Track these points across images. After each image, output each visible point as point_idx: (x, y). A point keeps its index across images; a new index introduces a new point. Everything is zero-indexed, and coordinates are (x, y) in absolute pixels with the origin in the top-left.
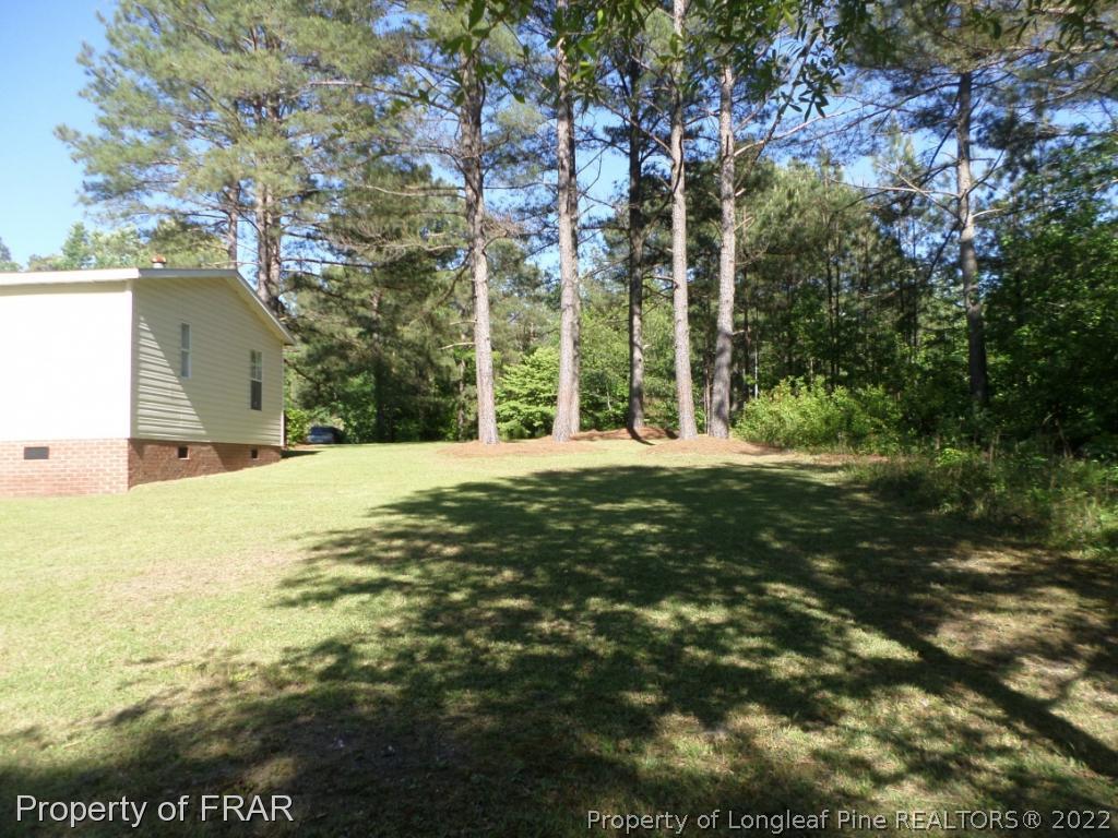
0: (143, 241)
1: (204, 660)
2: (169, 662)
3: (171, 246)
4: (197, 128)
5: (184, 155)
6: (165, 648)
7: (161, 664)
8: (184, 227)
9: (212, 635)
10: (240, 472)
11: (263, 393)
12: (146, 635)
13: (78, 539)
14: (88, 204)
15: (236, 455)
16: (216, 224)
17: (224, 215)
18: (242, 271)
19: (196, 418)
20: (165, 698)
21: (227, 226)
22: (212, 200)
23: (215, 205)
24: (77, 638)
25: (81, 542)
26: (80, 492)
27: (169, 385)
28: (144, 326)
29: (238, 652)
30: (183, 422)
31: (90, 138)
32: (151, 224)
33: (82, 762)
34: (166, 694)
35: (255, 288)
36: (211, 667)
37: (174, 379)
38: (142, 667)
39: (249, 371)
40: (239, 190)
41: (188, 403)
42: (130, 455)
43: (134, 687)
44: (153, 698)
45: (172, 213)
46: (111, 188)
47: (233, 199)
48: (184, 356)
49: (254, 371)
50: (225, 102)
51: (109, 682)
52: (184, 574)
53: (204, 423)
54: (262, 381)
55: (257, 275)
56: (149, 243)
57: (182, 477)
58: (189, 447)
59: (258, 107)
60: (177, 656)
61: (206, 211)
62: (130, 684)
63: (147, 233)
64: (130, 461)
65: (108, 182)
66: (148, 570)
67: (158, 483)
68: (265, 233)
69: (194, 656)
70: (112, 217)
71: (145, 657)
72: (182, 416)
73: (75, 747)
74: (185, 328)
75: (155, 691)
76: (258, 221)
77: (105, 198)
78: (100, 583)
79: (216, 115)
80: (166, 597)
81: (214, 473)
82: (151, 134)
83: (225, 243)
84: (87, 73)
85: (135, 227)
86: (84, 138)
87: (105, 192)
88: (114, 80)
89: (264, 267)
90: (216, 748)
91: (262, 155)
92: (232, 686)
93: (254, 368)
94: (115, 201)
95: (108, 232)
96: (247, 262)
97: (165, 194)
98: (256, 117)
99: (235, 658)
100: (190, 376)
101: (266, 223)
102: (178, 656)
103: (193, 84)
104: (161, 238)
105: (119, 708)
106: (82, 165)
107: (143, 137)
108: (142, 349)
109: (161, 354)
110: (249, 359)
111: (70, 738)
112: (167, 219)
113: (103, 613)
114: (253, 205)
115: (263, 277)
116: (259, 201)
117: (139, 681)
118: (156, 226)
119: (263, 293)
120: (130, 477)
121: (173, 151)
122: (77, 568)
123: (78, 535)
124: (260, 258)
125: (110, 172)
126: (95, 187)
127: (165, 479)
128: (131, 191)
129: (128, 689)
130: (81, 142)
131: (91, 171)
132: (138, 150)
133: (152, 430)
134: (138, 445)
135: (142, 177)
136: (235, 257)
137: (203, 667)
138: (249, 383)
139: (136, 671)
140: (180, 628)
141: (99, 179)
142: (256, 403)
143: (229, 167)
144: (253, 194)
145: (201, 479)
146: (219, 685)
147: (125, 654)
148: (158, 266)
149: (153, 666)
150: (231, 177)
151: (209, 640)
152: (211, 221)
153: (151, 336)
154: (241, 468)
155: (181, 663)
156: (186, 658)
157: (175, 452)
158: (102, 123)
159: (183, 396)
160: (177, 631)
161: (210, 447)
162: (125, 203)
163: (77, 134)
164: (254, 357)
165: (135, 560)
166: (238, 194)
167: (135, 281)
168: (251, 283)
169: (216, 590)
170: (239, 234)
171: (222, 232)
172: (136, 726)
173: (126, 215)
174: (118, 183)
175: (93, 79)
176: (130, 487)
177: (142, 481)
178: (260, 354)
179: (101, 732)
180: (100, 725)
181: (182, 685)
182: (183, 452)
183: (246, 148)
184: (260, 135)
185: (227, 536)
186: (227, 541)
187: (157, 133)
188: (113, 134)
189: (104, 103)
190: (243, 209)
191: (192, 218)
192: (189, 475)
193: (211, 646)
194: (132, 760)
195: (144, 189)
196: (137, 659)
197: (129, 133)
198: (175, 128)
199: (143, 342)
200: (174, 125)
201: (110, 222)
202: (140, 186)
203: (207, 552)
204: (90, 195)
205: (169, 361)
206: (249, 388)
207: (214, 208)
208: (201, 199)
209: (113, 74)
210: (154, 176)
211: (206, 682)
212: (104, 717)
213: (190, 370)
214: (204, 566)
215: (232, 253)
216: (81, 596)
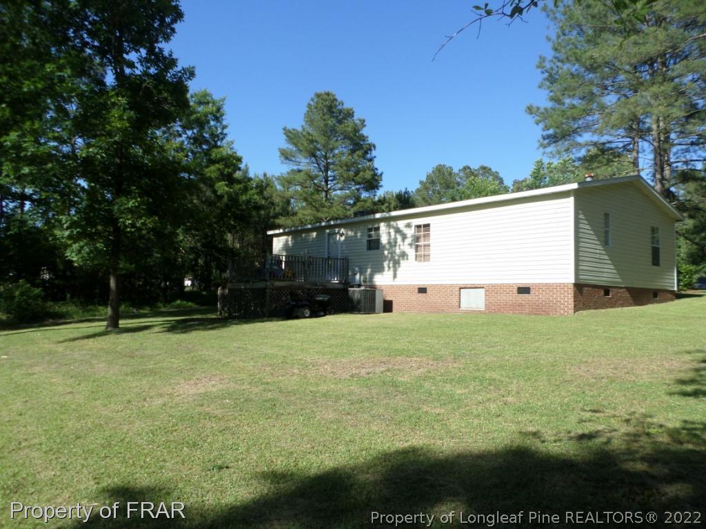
0: (577, 164)
1: (628, 417)
2: (607, 414)
3: (596, 164)
4: (610, 88)
5: (602, 108)
6: (604, 406)
7: (602, 414)
8: (603, 151)
9: (632, 404)
10: (645, 306)
11: (661, 254)
12: (592, 397)
13: (548, 339)
14: (545, 147)
15: (642, 296)
16: (624, 146)
17: (628, 139)
18: (643, 174)
19: (615, 271)
20: (606, 433)
21: (631, 146)
22: (621, 132)
23: (622, 134)
24: (553, 392)
25: (550, 341)
26: (547, 313)
27: (598, 251)
28: (581, 216)
29: (651, 416)
30: (607, 274)
31: (546, 109)
32: (583, 153)
33: (562, 454)
34: (607, 431)
35: (652, 184)
36: (633, 422)
37: (600, 247)
38: (591, 414)
39: (650, 240)
40: (639, 122)
41: (609, 262)
42: (575, 293)
43: (587, 424)
44: (598, 432)
45: (595, 144)
46: (558, 135)
47: (636, 128)
48: (606, 233)
49: (654, 240)
50: (627, 67)
51: (573, 418)
52: (612, 366)
53: (620, 274)
54: (660, 246)
55: (654, 175)
56: (581, 164)
57: (606, 308)
58: (611, 289)
59: (651, 65)
60: (610, 412)
61: (617, 139)
62: (585, 421)
63: (579, 159)
64: (575, 297)
65: (556, 133)
66: (590, 361)
67: (592, 311)
68: (659, 147)
69: (622, 414)
70: (559, 152)
71: (592, 408)
72: (606, 270)
73: (559, 447)
74: (607, 215)
75: (600, 428)
76: (654, 140)
77: (555, 142)
78: (563, 364)
79: (622, 77)
80: (603, 378)
81: (627, 306)
82: (580, 99)
83: (630, 157)
84: (543, 73)
85: (573, 157)
86: (542, 110)
87: (554, 139)
88: (557, 72)
89: (659, 170)
90: (640, 467)
91: (656, 97)
92: (648, 434)
93: (653, 238)
94: (560, 143)
95: (556, 162)
96: (646, 168)
97: (590, 134)
98: (650, 71)
99: (649, 420)
100: (610, 245)
101: (660, 141)
102: (612, 412)
103: (607, 63)
104: (588, 161)
105: (580, 432)
106: (541, 126)
107: (576, 102)
108: (581, 230)
109: (591, 232)
110: (650, 232)
111: (555, 441)
112: (591, 148)
113: (566, 381)
114: (649, 130)
115: (658, 176)
116: (654, 127)
117: (590, 421)
118: (585, 154)
119: (658, 187)
120: (575, 306)
121: (595, 106)
122: (549, 355)
123: (548, 337)
124: (656, 164)
125: (557, 127)
126: (548, 137)
127: (596, 309)
128: (569, 135)
129: (583, 423)
130: (540, 113)
131: (546, 128)
132: (574, 111)
133: (587, 278)
134: (579, 287)
135: (576, 126)
136: (638, 166)
137: (628, 421)
138: (650, 248)
139: (588, 415)
140: (612, 397)
141: (551, 131)
142: (656, 261)
143: (633, 110)
144: (649, 122)
145: (619, 309)
146: (639, 433)
147: (581, 405)
148: (589, 179)
149: (598, 415)
150: (635, 115)
151: (631, 406)
152: (621, 145)
153: (586, 222)
154: (646, 304)
155: (614, 416)
156: (617, 413)
157: (602, 292)
158: (552, 99)
159: (606, 257)
160: (610, 398)
161: (624, 290)
162: (566, 143)
163: (538, 108)
164: (654, 230)
165: (582, 354)
166: (638, 124)
167: (575, 190)
168: (649, 181)
169: (634, 378)
170: (640, 150)
171: (628, 151)
172: (590, 444)
173: (567, 150)
174: (561, 132)
175: (546, 75)
176: (575, 312)
177: (582, 309)
178: (658, 228)
179: (571, 442)
180: (571, 438)
181: (616, 428)
182: (607, 293)
183: (644, 93)
184: (653, 83)
185: (639, 346)
186: (639, 349)
187: (585, 97)
188: (558, 104)
189: (553, 88)
190: (643, 133)
191: (608, 145)
192: (612, 307)
193: (633, 410)
194: (590, 460)
195: (577, 133)
196: (588, 409)
197: (567, 101)
198: (595, 91)
199: (581, 226)
200: (595, 90)
201: (558, 156)
202: (575, 131)
203: (626, 354)
204: (546, 142)
205: (597, 236)
206: (650, 252)
207: (623, 137)
208: (613, 132)
209: (557, 69)
210: (583, 123)
211: (630, 429)
212: (572, 434)
213: (610, 241)
214: (625, 363)
215: (635, 163)
216: (553, 370)
